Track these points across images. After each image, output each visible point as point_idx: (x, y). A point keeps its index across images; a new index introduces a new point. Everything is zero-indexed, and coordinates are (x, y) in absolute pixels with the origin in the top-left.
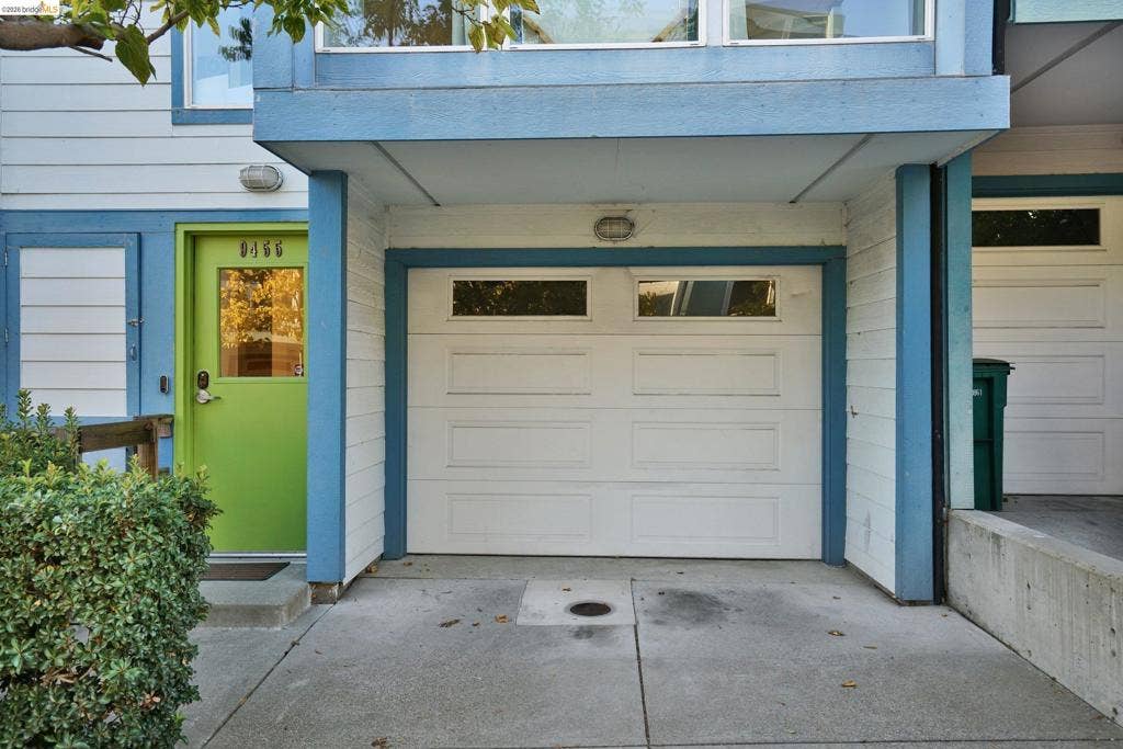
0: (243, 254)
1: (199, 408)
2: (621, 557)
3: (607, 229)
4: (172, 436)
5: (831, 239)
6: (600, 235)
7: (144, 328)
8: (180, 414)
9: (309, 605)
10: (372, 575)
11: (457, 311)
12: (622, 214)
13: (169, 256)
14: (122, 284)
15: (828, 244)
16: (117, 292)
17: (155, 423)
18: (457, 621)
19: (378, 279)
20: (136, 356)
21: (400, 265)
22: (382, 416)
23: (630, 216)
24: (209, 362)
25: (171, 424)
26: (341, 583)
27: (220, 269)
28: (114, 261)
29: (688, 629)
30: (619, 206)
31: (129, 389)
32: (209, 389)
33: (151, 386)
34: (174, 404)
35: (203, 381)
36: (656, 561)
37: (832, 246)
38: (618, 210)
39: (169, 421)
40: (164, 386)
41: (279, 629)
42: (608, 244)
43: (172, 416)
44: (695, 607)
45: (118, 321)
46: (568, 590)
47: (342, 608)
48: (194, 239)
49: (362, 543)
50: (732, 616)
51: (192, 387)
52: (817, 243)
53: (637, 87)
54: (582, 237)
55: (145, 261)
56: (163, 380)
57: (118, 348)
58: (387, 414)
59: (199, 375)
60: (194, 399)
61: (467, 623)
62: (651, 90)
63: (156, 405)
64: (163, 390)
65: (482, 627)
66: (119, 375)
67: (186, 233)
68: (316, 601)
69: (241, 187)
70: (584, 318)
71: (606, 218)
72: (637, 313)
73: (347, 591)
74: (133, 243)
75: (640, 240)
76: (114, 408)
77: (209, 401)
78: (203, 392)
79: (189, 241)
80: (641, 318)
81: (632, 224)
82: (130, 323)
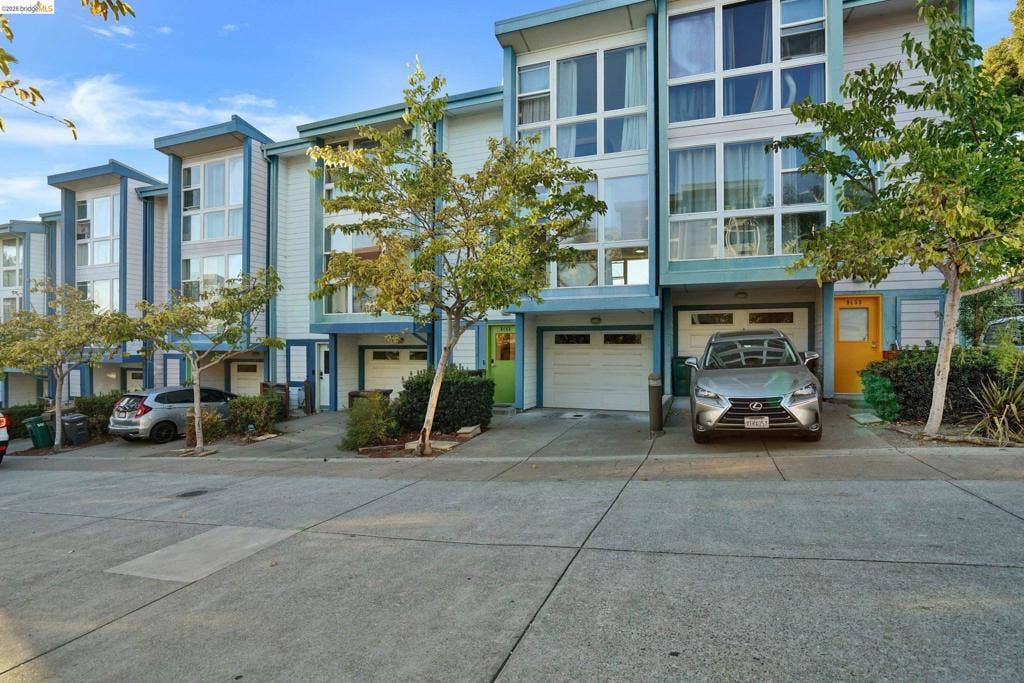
0: (502, 329)
1: (491, 368)
3: (594, 321)
6: (591, 322)
7: (479, 348)
8: (487, 369)
11: (556, 342)
13: (485, 330)
14: (474, 339)
19: (535, 335)
20: (477, 355)
21: (540, 331)
23: (601, 317)
24: (494, 357)
26: (523, 409)
27: (497, 334)
31: (476, 363)
32: (494, 363)
33: (481, 363)
34: (486, 367)
35: (492, 361)
38: (596, 316)
39: (485, 371)
40: (484, 362)
42: (594, 325)
43: (485, 369)
47: (524, 414)
49: (529, 399)
51: (490, 363)
54: (587, 323)
55: (479, 332)
60: (490, 366)
63: (482, 367)
66: (474, 360)
68: (518, 413)
69: (501, 315)
70: (589, 344)
71: (593, 318)
73: (525, 411)
74: (477, 328)
75: (603, 323)
77: (494, 366)
78: (492, 364)
79: (489, 328)
80: (605, 344)
81: (600, 319)
82: (476, 347)
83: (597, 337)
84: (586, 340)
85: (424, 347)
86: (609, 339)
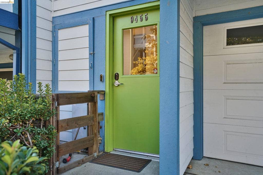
0: (132, 22)
1: (115, 88)
4: (104, 99)
7: (95, 55)
8: (107, 91)
13: (104, 24)
14: (87, 39)
16: (86, 42)
17: (96, 94)
20: (92, 67)
22: (192, 93)
28: (85, 30)
31: (90, 80)
32: (119, 80)
33: (97, 78)
35: (117, 77)
39: (103, 93)
40: (102, 79)
43: (104, 91)
45: (86, 53)
48: (114, 17)
51: (112, 79)
55: (96, 29)
56: (101, 77)
57: (86, 64)
58: (194, 92)
59: (115, 74)
64: (101, 80)
66: (86, 75)
67: (110, 15)
77: (119, 85)
78: (117, 81)
82: (90, 54)
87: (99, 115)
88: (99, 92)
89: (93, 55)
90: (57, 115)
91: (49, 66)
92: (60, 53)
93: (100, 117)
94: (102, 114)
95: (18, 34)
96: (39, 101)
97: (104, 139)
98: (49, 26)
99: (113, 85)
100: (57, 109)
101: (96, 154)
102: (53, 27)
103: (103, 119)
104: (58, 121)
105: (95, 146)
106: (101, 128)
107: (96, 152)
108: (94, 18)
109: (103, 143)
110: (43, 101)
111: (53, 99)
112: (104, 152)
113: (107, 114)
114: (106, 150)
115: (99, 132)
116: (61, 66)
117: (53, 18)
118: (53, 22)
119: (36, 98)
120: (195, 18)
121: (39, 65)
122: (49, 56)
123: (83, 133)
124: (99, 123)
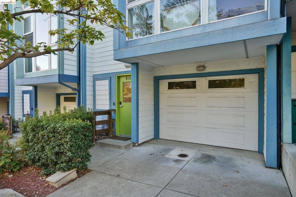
0: (126, 80)
2: (204, 144)
3: (198, 69)
4: (115, 113)
5: (259, 67)
6: (197, 70)
7: (111, 94)
8: (116, 109)
9: (132, 146)
10: (148, 142)
11: (169, 88)
12: (202, 65)
13: (115, 80)
14: (108, 86)
15: (258, 68)
16: (107, 87)
17: (111, 111)
18: (154, 154)
19: (151, 83)
20: (110, 99)
21: (157, 80)
23: (205, 65)
24: (122, 100)
25: (115, 111)
26: (138, 143)
27: (123, 83)
28: (107, 82)
29: (200, 164)
30: (202, 63)
31: (109, 105)
33: (112, 104)
34: (115, 107)
35: (120, 103)
36: (211, 147)
37: (260, 68)
38: (202, 64)
39: (115, 110)
41: (122, 150)
42: (200, 72)
44: (208, 159)
45: (107, 92)
46: (182, 151)
47: (137, 148)
48: (119, 77)
50: (214, 163)
52: (255, 68)
53: (181, 38)
54: (194, 71)
55: (111, 82)
56: (114, 103)
57: (108, 97)
58: (155, 110)
61: (155, 155)
62: (184, 38)
63: (113, 107)
64: (114, 105)
65: (157, 156)
66: (108, 102)
67: (117, 76)
69: (125, 67)
70: (195, 89)
71: (199, 66)
72: (208, 88)
73: (139, 145)
74: (110, 79)
75: (207, 70)
76: (107, 108)
77: (121, 107)
78: (120, 105)
79: (118, 78)
80: (209, 89)
81: (205, 67)
82: (109, 93)
83: (202, 83)
84: (192, 85)
85: (75, 94)
86: (212, 85)
87: (112, 120)
88: (112, 110)
89: (110, 93)
90: (95, 119)
91: (92, 98)
92: (96, 92)
93: (113, 121)
94: (114, 119)
95: (79, 84)
96: (89, 114)
97: (115, 130)
98: (92, 79)
99: (119, 107)
100: (95, 117)
101: (111, 136)
102: (93, 79)
103: (115, 121)
104: (95, 122)
105: (111, 132)
106: (114, 125)
107: (111, 135)
108: (111, 77)
109: (115, 132)
110: (90, 114)
111: (94, 114)
112: (115, 136)
113: (116, 119)
114: (116, 135)
115: (113, 127)
116: (97, 98)
117: (93, 75)
118: (93, 77)
119: (88, 113)
120: (155, 77)
121: (88, 102)
122: (92, 93)
123: (106, 127)
124: (113, 123)
